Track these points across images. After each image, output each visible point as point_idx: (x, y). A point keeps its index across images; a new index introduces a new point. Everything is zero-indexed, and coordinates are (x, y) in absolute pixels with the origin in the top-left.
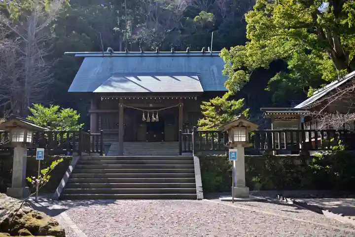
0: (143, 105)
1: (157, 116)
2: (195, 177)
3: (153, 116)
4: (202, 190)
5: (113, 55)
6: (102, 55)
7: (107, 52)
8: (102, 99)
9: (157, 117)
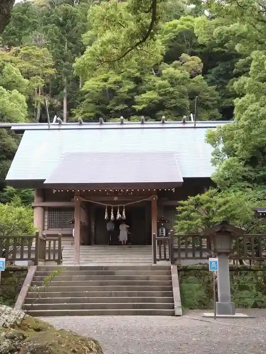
0: (105, 199)
1: (124, 212)
2: (172, 291)
3: (118, 212)
4: (181, 306)
5: (62, 127)
6: (47, 127)
7: (54, 123)
8: (54, 191)
9: (124, 214)
